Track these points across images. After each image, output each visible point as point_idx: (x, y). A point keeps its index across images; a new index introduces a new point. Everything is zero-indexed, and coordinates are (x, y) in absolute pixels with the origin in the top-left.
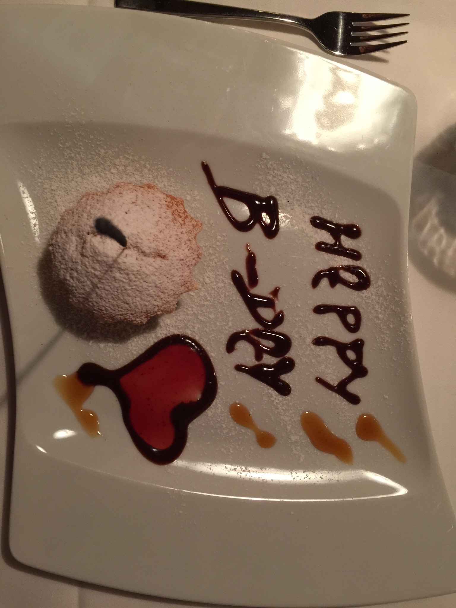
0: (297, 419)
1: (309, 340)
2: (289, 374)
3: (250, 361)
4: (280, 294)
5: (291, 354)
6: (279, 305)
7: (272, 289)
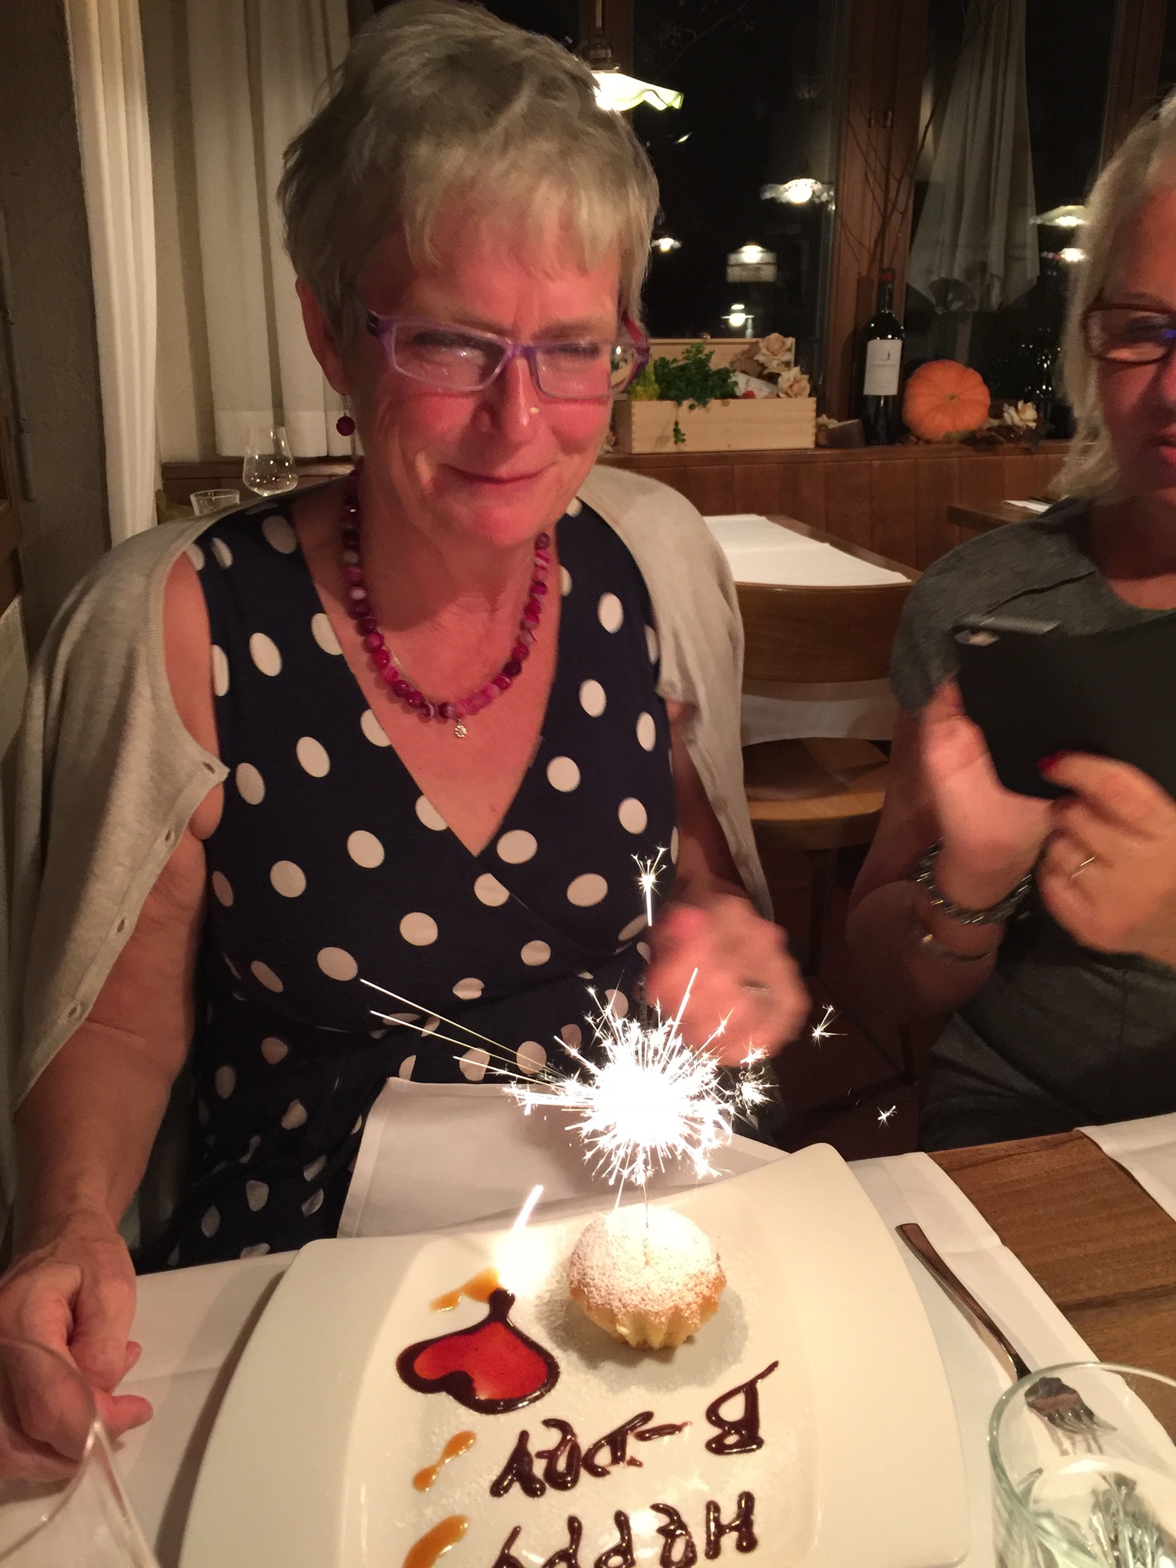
0: (458, 1511)
1: (574, 1511)
2: (521, 1492)
3: (533, 1447)
4: (633, 1469)
5: (550, 1492)
6: (619, 1471)
7: (639, 1458)
